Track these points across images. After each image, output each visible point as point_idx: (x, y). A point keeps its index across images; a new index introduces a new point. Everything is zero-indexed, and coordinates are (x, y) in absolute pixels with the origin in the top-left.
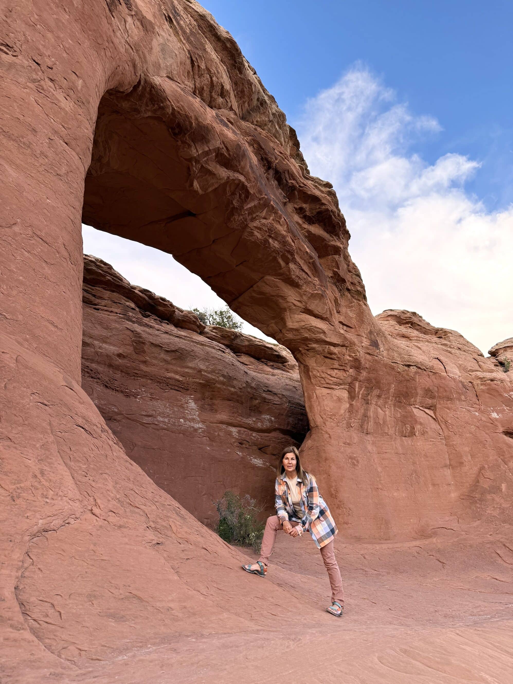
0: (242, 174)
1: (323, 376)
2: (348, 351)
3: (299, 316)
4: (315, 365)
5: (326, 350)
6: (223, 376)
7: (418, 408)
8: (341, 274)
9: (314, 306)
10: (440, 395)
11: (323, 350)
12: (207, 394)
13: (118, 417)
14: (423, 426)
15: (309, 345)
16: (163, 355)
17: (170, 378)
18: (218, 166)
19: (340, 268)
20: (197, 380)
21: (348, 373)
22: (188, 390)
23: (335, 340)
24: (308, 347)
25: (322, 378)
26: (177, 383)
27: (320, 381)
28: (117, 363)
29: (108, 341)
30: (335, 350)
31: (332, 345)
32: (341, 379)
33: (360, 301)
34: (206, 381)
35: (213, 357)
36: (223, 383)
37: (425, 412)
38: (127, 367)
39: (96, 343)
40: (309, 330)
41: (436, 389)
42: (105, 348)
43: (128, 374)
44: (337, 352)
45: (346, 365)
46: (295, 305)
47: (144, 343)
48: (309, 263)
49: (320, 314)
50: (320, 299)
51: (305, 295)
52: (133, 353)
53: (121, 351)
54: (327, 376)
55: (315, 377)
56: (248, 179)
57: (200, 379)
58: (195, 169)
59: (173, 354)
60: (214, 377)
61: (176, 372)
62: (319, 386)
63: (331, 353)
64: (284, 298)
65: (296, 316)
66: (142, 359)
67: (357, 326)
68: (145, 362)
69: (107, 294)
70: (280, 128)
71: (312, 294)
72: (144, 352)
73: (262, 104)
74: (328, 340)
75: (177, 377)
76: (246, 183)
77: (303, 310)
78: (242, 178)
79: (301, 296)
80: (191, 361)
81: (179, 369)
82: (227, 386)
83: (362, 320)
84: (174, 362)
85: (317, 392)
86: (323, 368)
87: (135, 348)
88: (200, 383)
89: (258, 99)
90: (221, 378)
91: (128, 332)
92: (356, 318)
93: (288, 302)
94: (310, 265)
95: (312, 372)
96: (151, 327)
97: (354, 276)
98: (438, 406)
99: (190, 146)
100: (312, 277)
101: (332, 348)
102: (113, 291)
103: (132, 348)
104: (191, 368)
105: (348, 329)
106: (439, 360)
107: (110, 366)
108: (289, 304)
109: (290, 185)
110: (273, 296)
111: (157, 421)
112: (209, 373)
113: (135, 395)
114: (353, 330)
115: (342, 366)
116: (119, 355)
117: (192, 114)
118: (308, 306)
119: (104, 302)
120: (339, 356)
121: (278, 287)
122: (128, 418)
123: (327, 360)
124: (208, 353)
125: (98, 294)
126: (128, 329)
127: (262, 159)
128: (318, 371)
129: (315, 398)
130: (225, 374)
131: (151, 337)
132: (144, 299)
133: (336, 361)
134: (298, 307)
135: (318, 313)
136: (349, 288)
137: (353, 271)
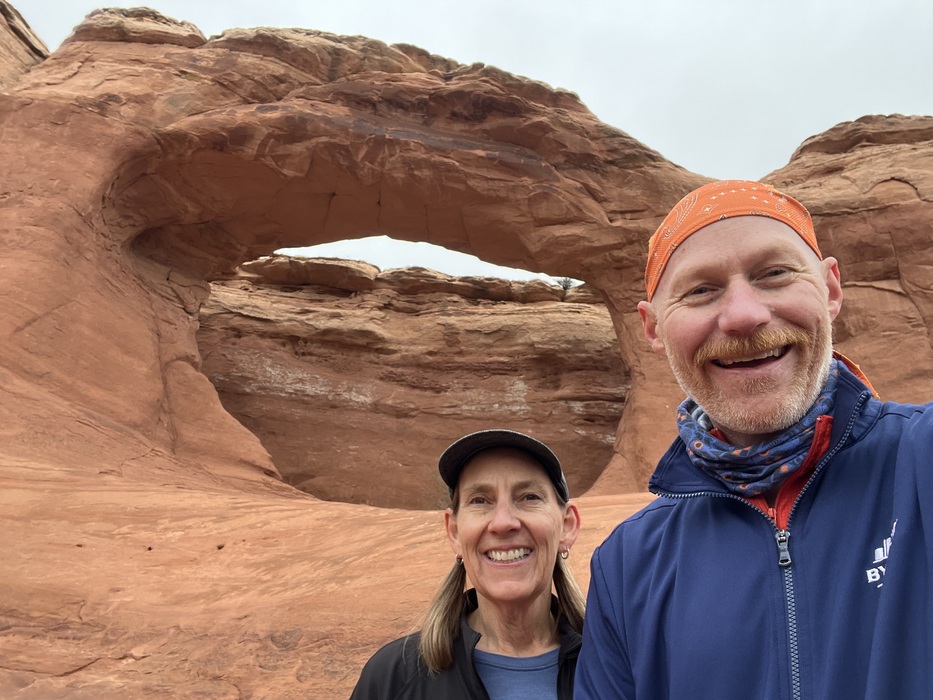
0: (321, 136)
1: (627, 295)
3: (537, 233)
6: (568, 342)
7: (855, 286)
8: (574, 151)
9: (543, 211)
10: (899, 244)
12: (548, 370)
13: (414, 413)
14: (863, 314)
16: (483, 340)
17: (491, 363)
18: (288, 146)
19: (568, 144)
20: (530, 356)
22: (516, 371)
23: (610, 240)
25: (627, 298)
26: (501, 366)
27: (625, 304)
28: (427, 361)
29: (417, 342)
30: (623, 253)
31: (613, 249)
33: (641, 167)
34: (541, 354)
35: (554, 323)
36: (567, 351)
37: (873, 287)
38: (438, 363)
39: (403, 347)
40: (557, 244)
41: (886, 237)
42: (412, 350)
43: (440, 369)
44: (626, 255)
47: (457, 333)
49: (560, 217)
50: (548, 200)
51: (521, 204)
52: (446, 347)
53: (431, 349)
54: (632, 293)
55: (618, 301)
56: (332, 136)
57: (532, 354)
58: (269, 161)
59: (497, 334)
60: (551, 347)
61: (500, 355)
62: (628, 312)
63: (620, 260)
65: (533, 235)
66: (457, 350)
67: (650, 205)
68: (461, 353)
69: (427, 297)
70: (382, 55)
71: (529, 199)
72: (459, 342)
73: (337, 54)
74: (597, 244)
75: (502, 359)
76: (333, 140)
78: (324, 139)
79: (518, 208)
80: (521, 337)
81: (505, 349)
82: (574, 352)
83: (658, 192)
84: (498, 343)
85: (626, 320)
86: (624, 284)
87: (447, 341)
88: (533, 359)
89: (329, 53)
90: (564, 346)
91: (440, 327)
92: (643, 194)
93: (508, 224)
94: (497, 168)
95: (611, 296)
96: (473, 314)
97: (608, 140)
98: (903, 266)
99: (243, 151)
100: (514, 179)
101: (616, 253)
102: (434, 292)
103: (444, 342)
104: (521, 344)
105: (635, 215)
106: (899, 180)
107: (419, 366)
108: (512, 226)
109: (416, 102)
111: (462, 410)
112: (545, 344)
113: (445, 389)
114: (646, 213)
116: (430, 353)
117: (216, 129)
118: (536, 216)
119: (424, 307)
120: (632, 258)
122: (426, 413)
123: (625, 272)
124: (548, 320)
125: (422, 300)
126: (439, 324)
127: (358, 103)
128: (619, 292)
129: (624, 329)
130: (571, 338)
131: (468, 324)
132: (468, 286)
134: (526, 222)
135: (557, 217)
136: (610, 159)
137: (602, 135)
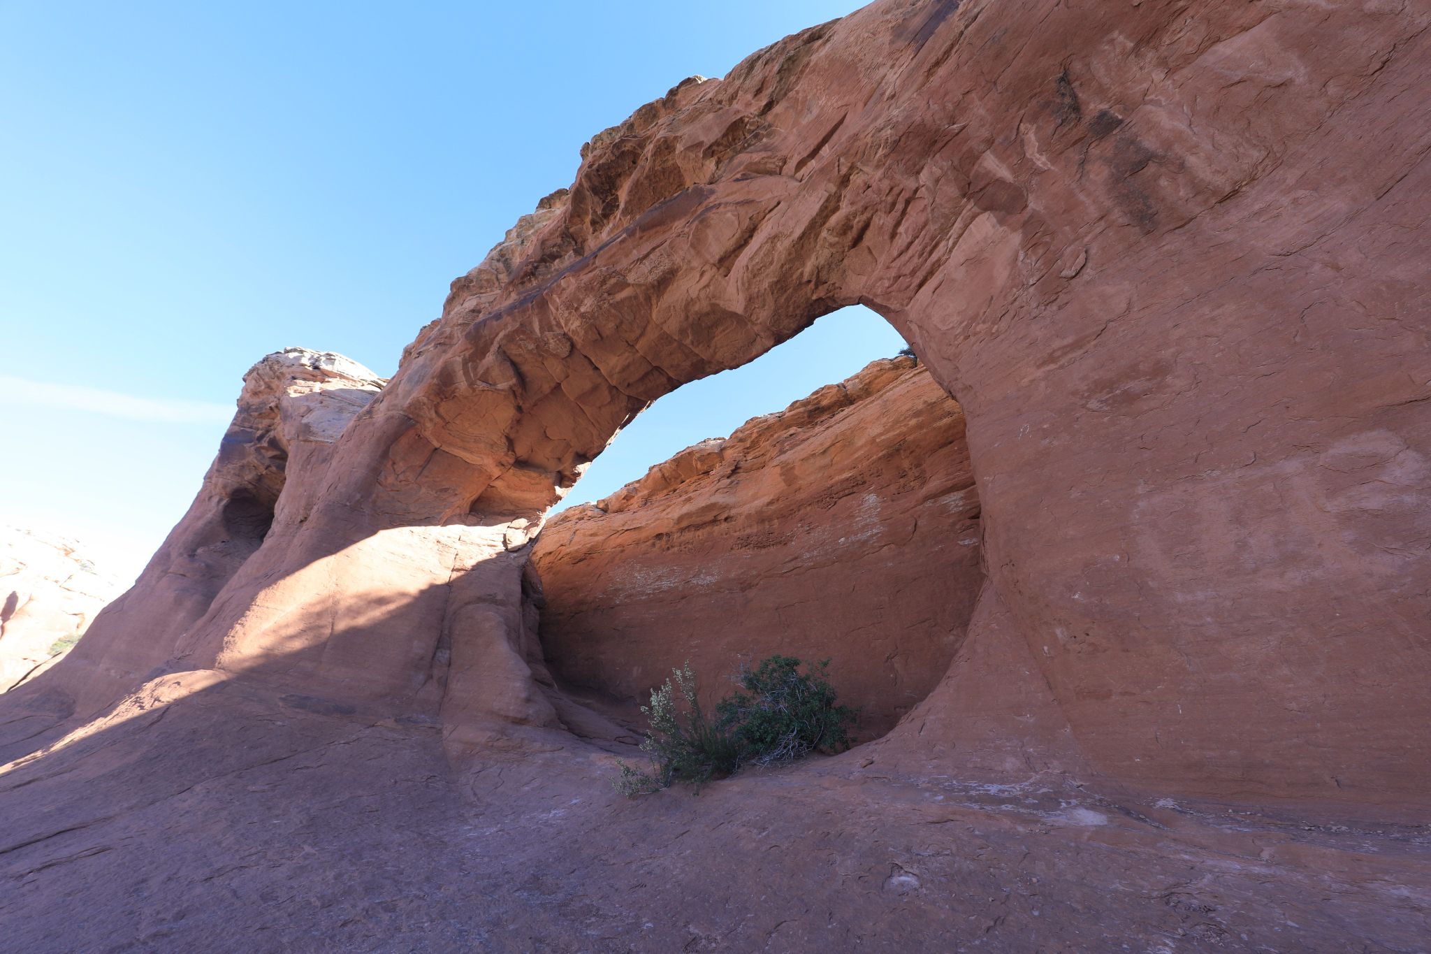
1: (894, 273)
2: (865, 169)
3: (731, 285)
4: (864, 278)
5: (834, 240)
6: (918, 413)
9: (715, 248)
11: (832, 245)
15: (805, 278)
16: (818, 462)
17: (834, 485)
20: (875, 457)
21: (923, 191)
22: (864, 483)
24: (809, 282)
25: (897, 277)
26: (848, 484)
28: (770, 512)
29: (759, 494)
30: (844, 211)
31: (825, 218)
32: (925, 224)
34: (888, 447)
36: (919, 426)
38: (781, 509)
39: (744, 508)
42: (755, 506)
43: (784, 516)
45: (896, 190)
46: (707, 286)
47: (795, 467)
48: (641, 238)
49: (737, 236)
51: (689, 261)
52: (785, 488)
53: (772, 496)
56: (505, 327)
57: (877, 453)
59: (833, 448)
60: (898, 432)
61: (842, 471)
64: (690, 303)
66: (796, 486)
68: (799, 488)
71: (692, 245)
72: (795, 477)
75: (844, 475)
77: (722, 270)
79: (692, 269)
80: (860, 437)
81: (846, 461)
82: (930, 424)
87: (785, 481)
88: (880, 458)
90: (913, 422)
93: (698, 297)
94: (644, 238)
100: (666, 236)
101: (831, 222)
103: (782, 484)
104: (862, 446)
107: (764, 520)
108: (702, 295)
110: (687, 317)
112: (889, 431)
115: (894, 204)
116: (772, 502)
118: (712, 261)
121: (670, 307)
122: (767, 577)
131: (803, 453)
133: (875, 219)
134: (711, 280)
135: (734, 240)
